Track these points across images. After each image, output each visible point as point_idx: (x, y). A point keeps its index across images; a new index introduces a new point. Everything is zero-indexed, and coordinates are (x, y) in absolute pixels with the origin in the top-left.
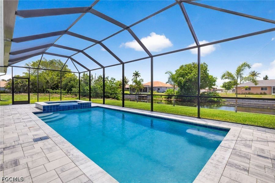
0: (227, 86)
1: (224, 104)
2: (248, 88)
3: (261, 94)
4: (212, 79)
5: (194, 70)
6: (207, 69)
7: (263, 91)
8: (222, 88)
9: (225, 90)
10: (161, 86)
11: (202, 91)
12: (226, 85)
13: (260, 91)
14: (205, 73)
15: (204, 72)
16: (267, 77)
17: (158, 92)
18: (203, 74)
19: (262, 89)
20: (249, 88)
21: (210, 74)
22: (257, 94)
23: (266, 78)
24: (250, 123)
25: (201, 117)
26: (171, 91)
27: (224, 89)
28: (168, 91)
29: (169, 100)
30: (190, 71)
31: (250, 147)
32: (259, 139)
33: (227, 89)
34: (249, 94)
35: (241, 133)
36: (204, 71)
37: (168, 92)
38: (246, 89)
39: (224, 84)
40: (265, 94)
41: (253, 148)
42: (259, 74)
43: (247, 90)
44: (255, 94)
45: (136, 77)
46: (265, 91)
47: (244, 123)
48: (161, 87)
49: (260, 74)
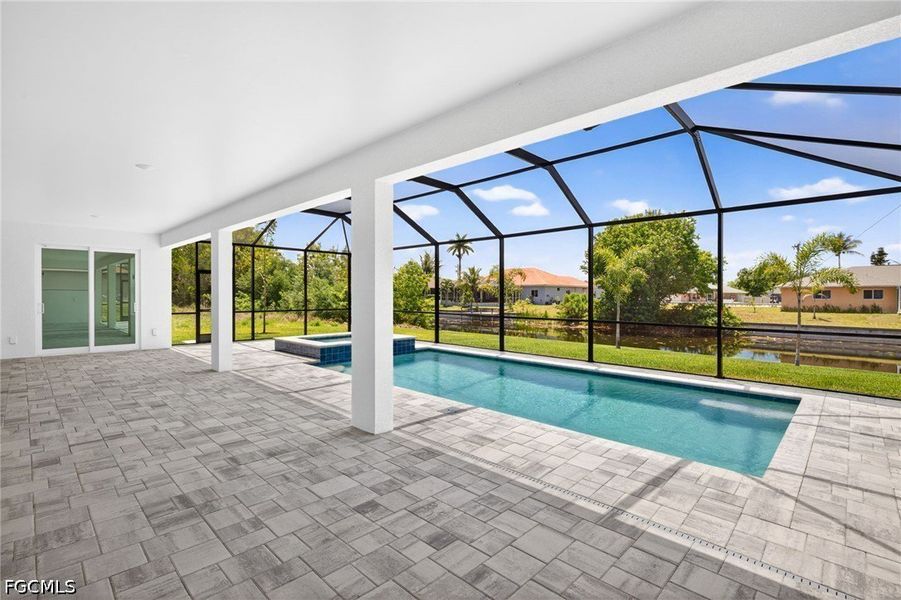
0: (753, 283)
1: (748, 341)
2: (824, 292)
3: (864, 310)
4: (709, 262)
5: (652, 234)
6: (692, 231)
7: (869, 303)
8: (736, 291)
9: (747, 295)
10: (543, 282)
11: (675, 301)
12: (750, 278)
13: (859, 300)
14: (688, 245)
15: (686, 243)
16: (882, 253)
17: (533, 303)
18: (682, 248)
19: (868, 294)
20: (827, 293)
21: (701, 249)
22: (851, 311)
23: (879, 259)
24: (841, 389)
25: (724, 375)
26: (576, 298)
27: (742, 291)
28: (567, 301)
29: (573, 328)
30: (641, 239)
31: (848, 424)
32: (862, 415)
33: (751, 293)
34: (826, 310)
35: (826, 405)
36: (685, 238)
37: (568, 304)
38: (817, 296)
39: (742, 278)
40: (876, 310)
41: (852, 425)
42: (856, 241)
43: (820, 297)
44: (844, 312)
45: (457, 253)
46: (878, 302)
47: (826, 388)
48: (543, 287)
49: (859, 242)
